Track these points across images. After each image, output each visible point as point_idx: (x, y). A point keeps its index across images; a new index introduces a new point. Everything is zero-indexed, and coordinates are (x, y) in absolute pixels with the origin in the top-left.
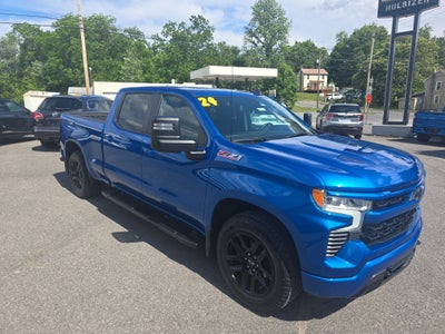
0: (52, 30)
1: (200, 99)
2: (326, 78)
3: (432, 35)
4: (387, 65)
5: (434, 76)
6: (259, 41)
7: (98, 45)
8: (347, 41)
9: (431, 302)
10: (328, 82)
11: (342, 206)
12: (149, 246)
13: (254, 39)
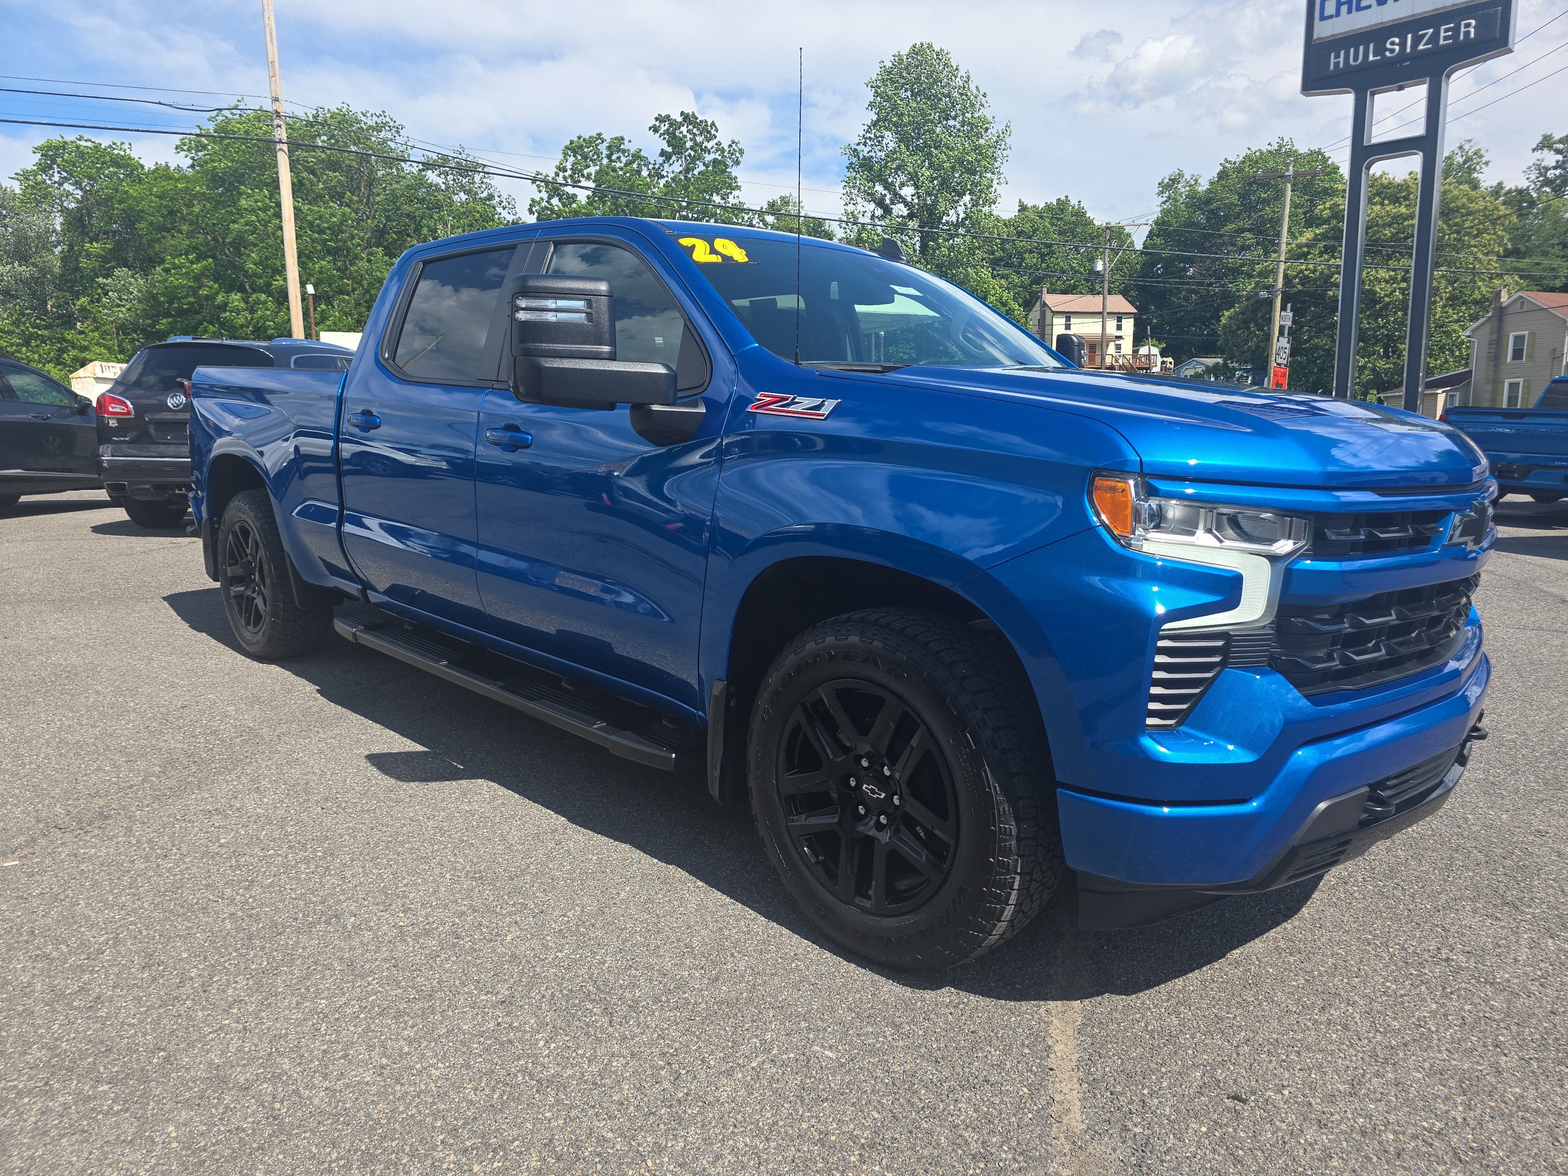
0: (182, 161)
1: (685, 242)
2: (1128, 325)
3: (1487, 179)
4: (1339, 278)
5: (1501, 312)
6: (898, 198)
7: (334, 211)
8: (1197, 202)
9: (1534, 945)
10: (1139, 339)
11: (1202, 537)
12: (502, 791)
13: (879, 188)
